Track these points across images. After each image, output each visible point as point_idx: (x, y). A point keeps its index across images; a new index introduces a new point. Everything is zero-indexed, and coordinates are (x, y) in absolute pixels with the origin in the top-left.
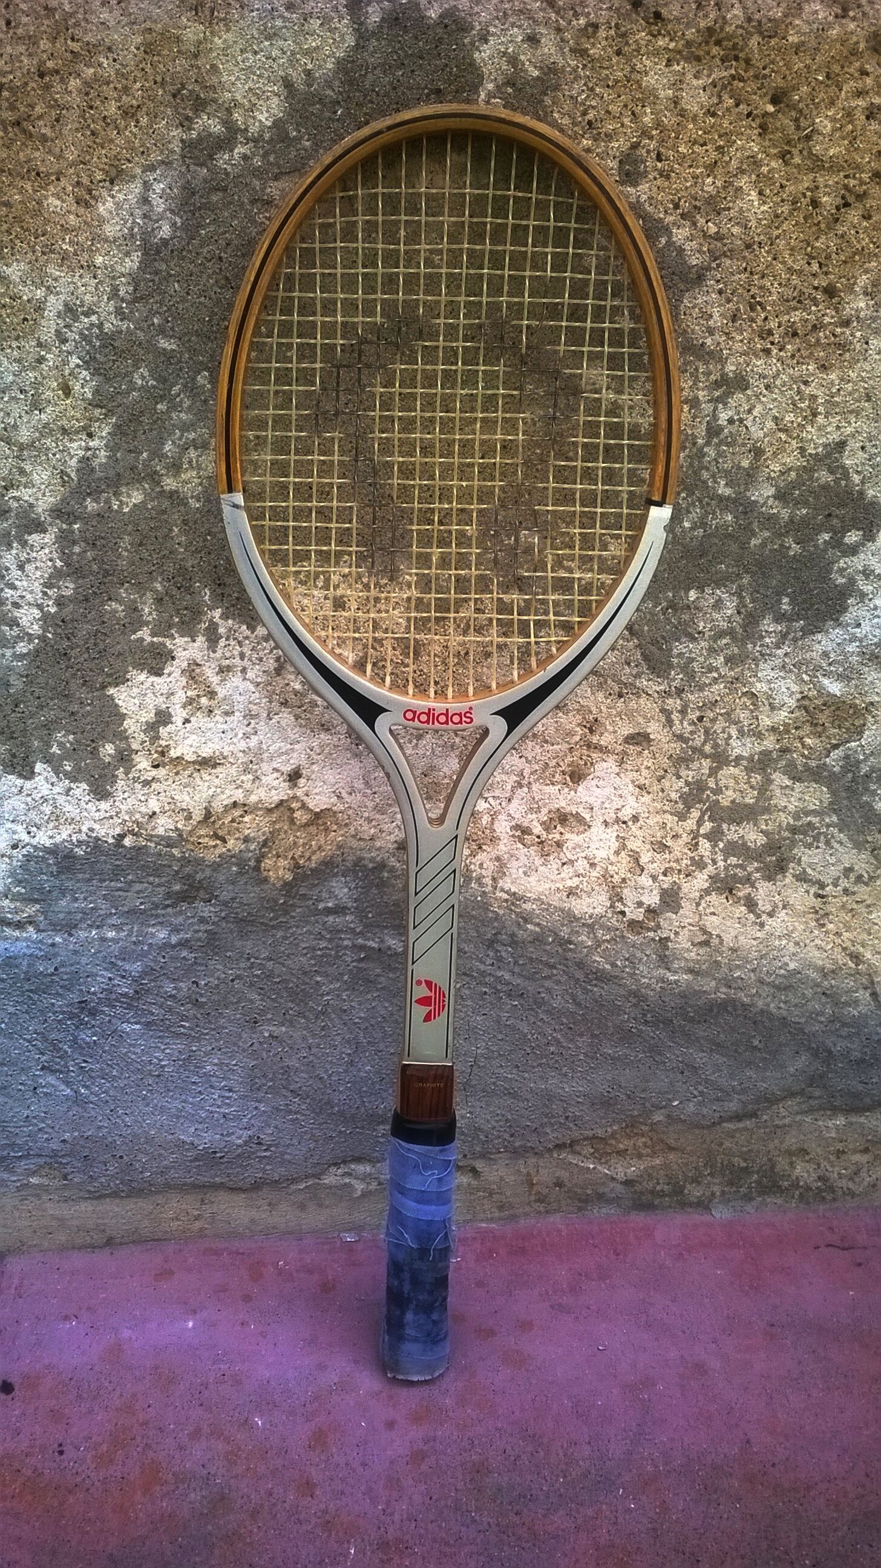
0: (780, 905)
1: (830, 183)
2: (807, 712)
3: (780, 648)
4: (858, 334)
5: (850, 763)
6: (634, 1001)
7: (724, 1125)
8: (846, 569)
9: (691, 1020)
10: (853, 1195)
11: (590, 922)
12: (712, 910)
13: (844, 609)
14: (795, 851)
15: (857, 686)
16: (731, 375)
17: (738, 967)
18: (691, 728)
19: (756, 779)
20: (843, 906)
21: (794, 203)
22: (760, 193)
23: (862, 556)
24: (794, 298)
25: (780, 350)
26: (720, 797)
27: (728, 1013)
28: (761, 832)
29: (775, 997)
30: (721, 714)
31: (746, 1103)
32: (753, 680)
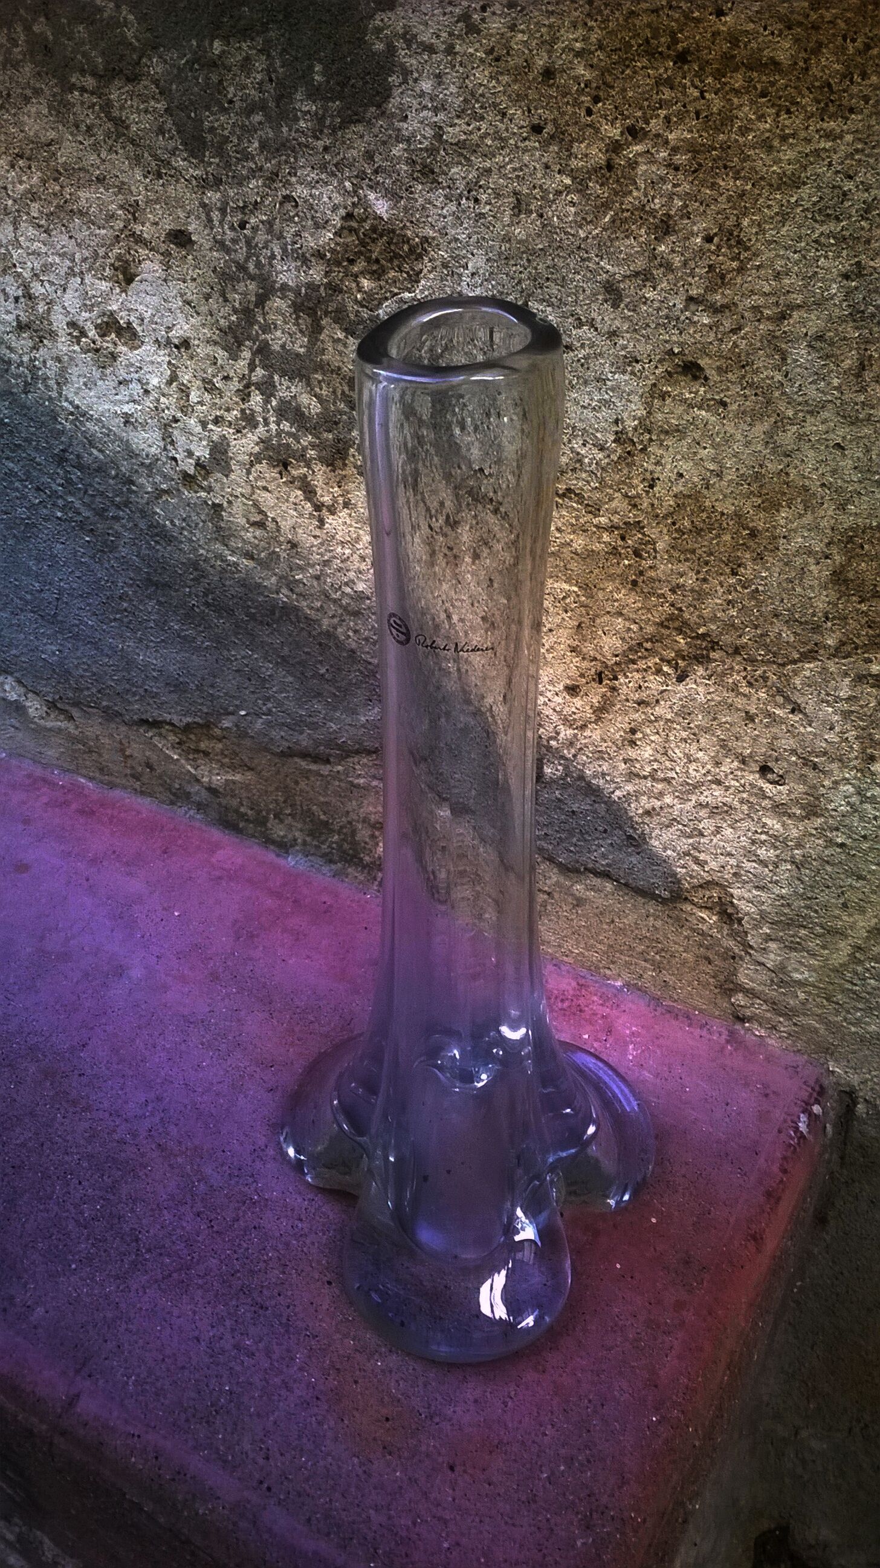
0: (341, 500)
2: (357, 237)
3: (318, 139)
6: (195, 573)
7: (296, 759)
8: (383, 29)
9: (253, 618)
11: (147, 462)
12: (264, 484)
13: (387, 92)
15: (407, 210)
17: (300, 568)
18: (230, 235)
19: (305, 320)
26: (268, 337)
27: (292, 622)
28: (315, 396)
29: (344, 621)
30: (262, 222)
31: (317, 743)
32: (294, 179)
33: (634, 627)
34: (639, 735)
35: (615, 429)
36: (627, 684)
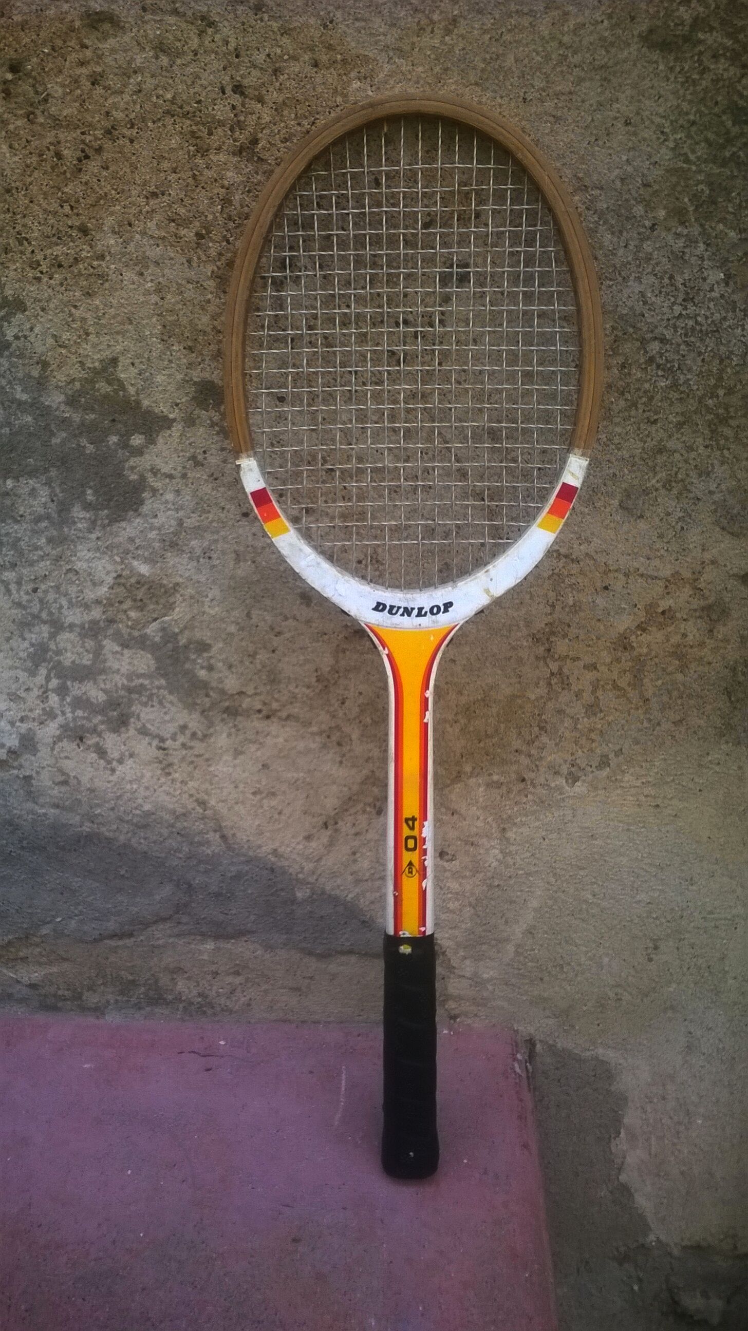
0: (127, 753)
1: (69, 138)
2: (125, 588)
3: (91, 533)
4: (113, 266)
5: (169, 637)
6: (11, 828)
7: (106, 941)
8: (136, 467)
9: (63, 849)
10: (231, 1012)
12: (66, 754)
13: (142, 502)
14: (134, 708)
15: (162, 569)
16: (10, 298)
17: (98, 805)
18: (25, 598)
19: (90, 644)
20: (183, 759)
21: (41, 155)
22: (11, 147)
23: (147, 457)
24: (54, 235)
25: (51, 279)
26: (61, 658)
27: (95, 844)
28: (101, 689)
29: (135, 834)
30: (52, 587)
31: (122, 925)
32: (74, 559)
33: (346, 789)
34: (358, 855)
35: (316, 674)
36: (345, 826)
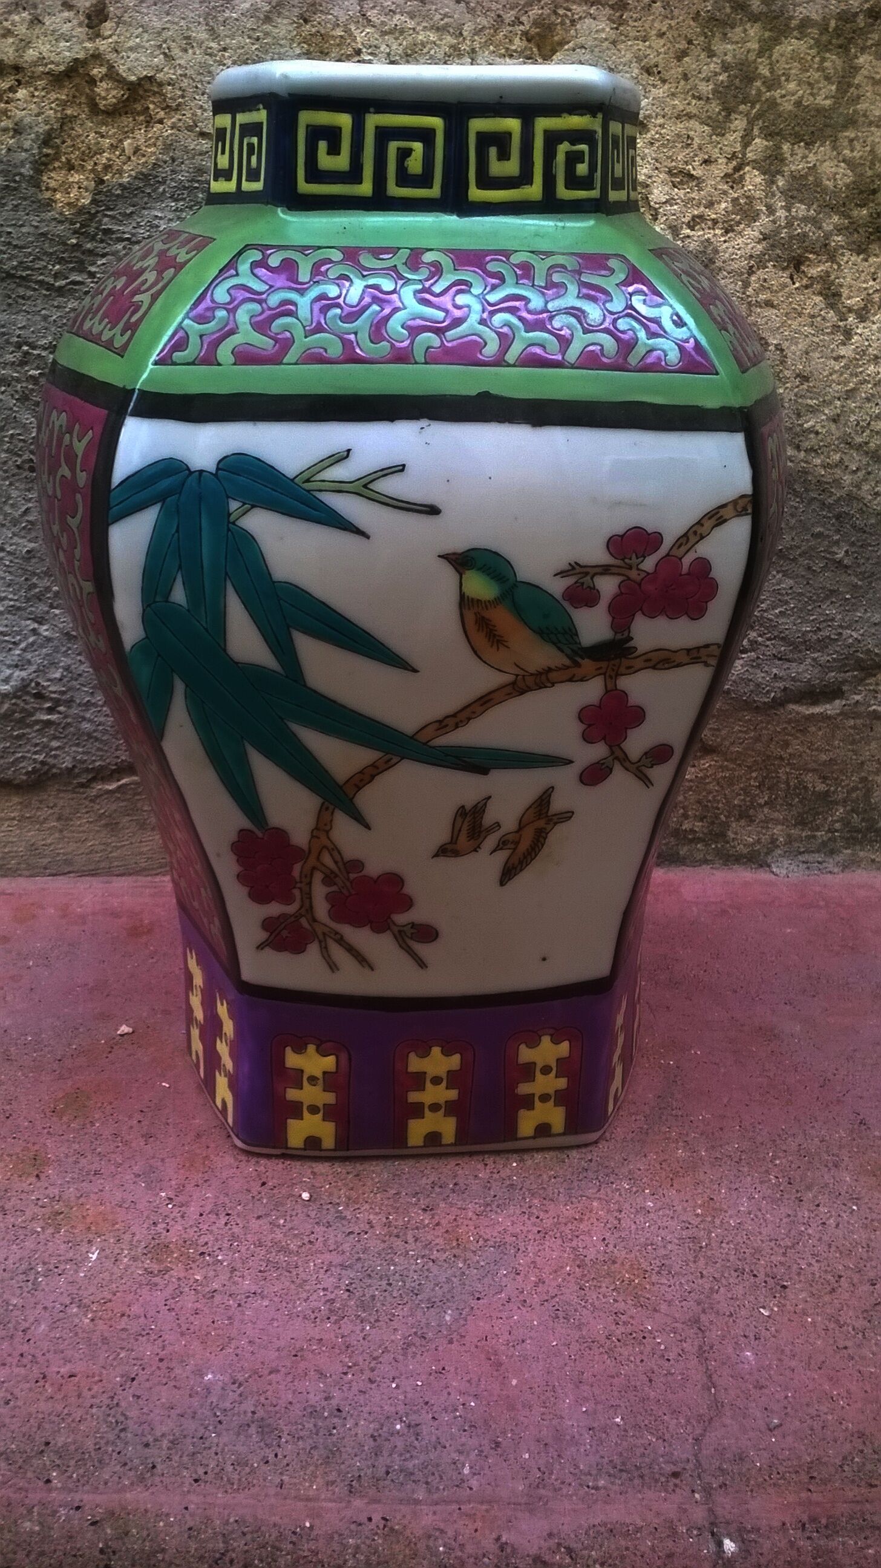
7: (791, 706)
12: (768, 296)
19: (833, 61)
26: (777, 93)
27: (796, 493)
28: (844, 161)
31: (826, 668)
